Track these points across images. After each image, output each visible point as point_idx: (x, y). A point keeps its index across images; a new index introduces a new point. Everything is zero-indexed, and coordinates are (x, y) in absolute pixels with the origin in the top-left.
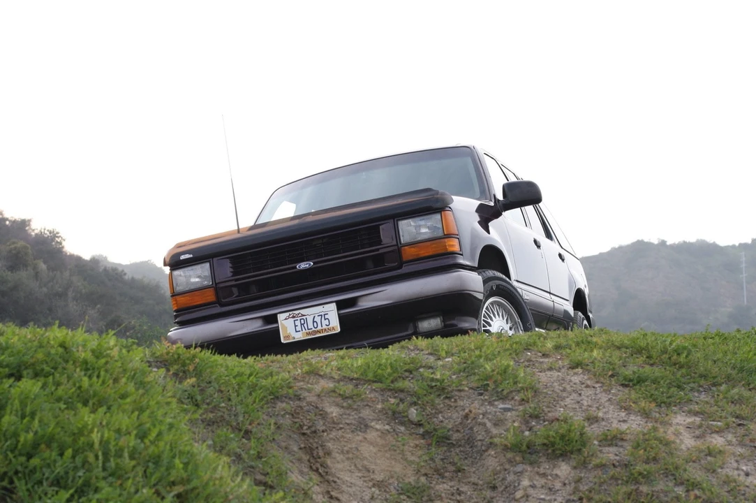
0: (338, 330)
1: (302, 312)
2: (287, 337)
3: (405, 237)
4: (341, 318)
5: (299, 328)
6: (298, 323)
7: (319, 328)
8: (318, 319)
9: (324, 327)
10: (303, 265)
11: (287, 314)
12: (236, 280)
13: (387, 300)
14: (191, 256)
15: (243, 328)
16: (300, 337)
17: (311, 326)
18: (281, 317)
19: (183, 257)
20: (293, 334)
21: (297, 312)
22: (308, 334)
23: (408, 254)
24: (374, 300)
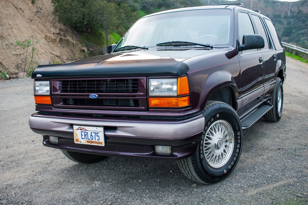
0: (104, 144)
1: (86, 128)
2: (77, 140)
4: (106, 137)
5: (83, 137)
6: (83, 133)
7: (94, 140)
8: (93, 134)
9: (97, 140)
11: (78, 126)
16: (84, 142)
17: (89, 138)
18: (75, 127)
20: (80, 140)
21: (83, 127)
22: (88, 142)
23: (154, 102)
24: (126, 131)
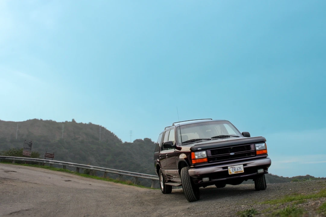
0: (244, 172)
1: (235, 166)
2: (230, 173)
3: (257, 148)
4: (245, 169)
5: (233, 171)
6: (233, 169)
7: (239, 171)
8: (238, 169)
9: (240, 171)
10: (232, 154)
11: (230, 167)
12: (213, 156)
13: (256, 164)
14: (201, 149)
15: (217, 170)
16: (233, 173)
17: (236, 170)
18: (229, 167)
19: (198, 149)
20: (232, 172)
21: (233, 166)
22: (236, 172)
23: (258, 153)
24: (253, 164)
